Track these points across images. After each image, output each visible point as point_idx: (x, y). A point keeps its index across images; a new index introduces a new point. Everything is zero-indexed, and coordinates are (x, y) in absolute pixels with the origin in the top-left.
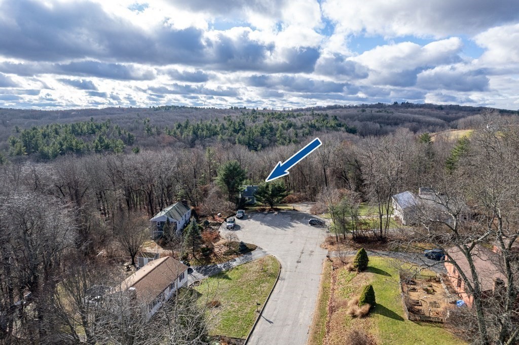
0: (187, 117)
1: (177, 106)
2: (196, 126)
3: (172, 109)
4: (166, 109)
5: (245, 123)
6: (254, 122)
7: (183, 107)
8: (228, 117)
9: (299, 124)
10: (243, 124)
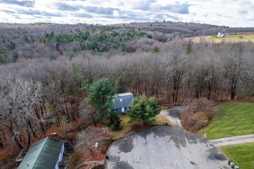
0: (52, 29)
1: (46, 23)
2: (58, 35)
3: (42, 25)
4: (39, 25)
5: (89, 33)
6: (94, 32)
7: (50, 23)
8: (78, 29)
9: (121, 33)
10: (88, 33)
